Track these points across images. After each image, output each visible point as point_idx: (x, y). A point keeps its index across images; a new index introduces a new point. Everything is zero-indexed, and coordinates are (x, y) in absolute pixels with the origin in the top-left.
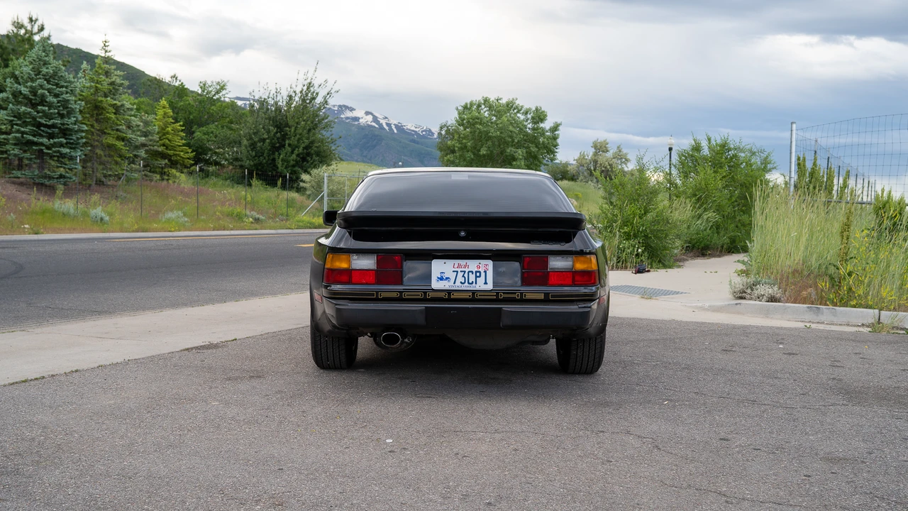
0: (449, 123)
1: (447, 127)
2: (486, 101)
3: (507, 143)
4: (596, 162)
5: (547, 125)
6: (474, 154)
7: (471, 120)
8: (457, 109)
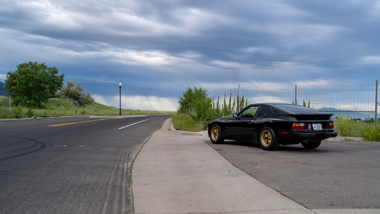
0: (12, 72)
1: (11, 74)
2: (31, 63)
3: (41, 82)
4: (69, 90)
5: (58, 75)
6: (25, 86)
7: (25, 72)
8: (17, 66)
